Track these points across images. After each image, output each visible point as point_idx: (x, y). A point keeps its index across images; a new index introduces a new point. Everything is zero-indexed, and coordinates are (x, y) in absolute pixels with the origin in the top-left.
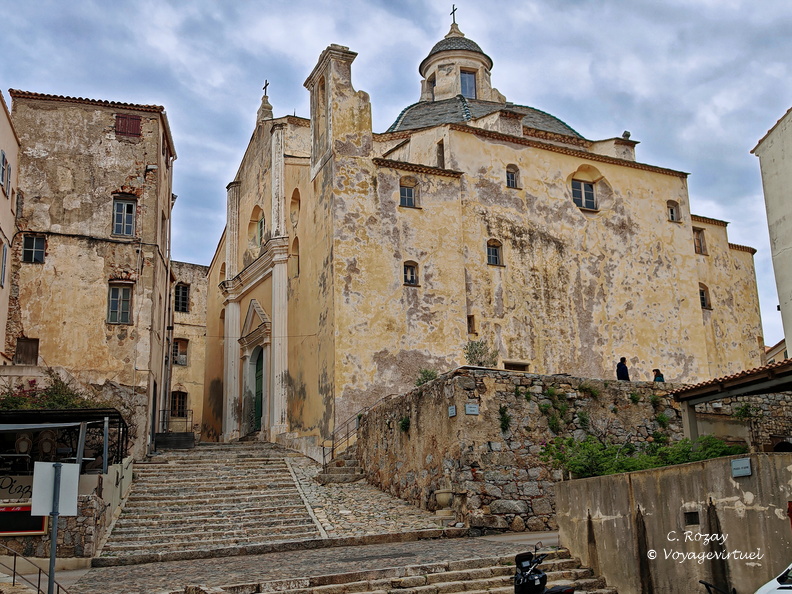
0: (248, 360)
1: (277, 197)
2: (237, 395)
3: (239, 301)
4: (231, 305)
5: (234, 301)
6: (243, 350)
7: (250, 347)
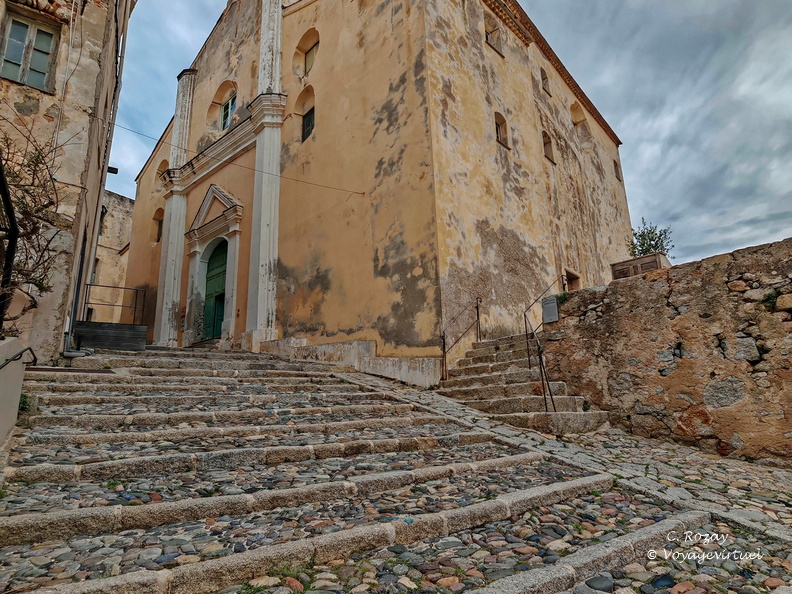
0: (198, 257)
1: (271, 49)
2: (177, 299)
3: (186, 194)
4: (175, 197)
5: (180, 193)
6: (191, 246)
7: (202, 241)
